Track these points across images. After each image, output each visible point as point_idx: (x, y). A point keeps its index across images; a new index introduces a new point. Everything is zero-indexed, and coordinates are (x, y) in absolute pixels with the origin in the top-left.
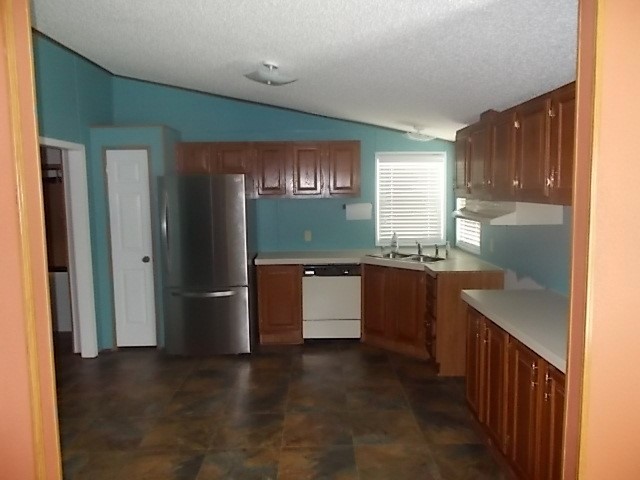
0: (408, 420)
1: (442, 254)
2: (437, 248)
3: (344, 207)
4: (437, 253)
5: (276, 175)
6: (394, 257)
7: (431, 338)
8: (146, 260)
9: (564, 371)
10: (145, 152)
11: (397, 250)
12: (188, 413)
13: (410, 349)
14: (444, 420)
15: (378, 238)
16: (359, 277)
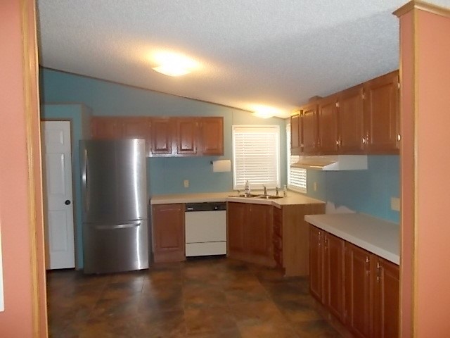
0: (271, 307)
1: (280, 194)
2: (277, 190)
3: (212, 163)
4: (277, 193)
5: (165, 141)
6: (248, 196)
7: (278, 250)
8: (67, 203)
9: (399, 264)
10: (69, 122)
11: (248, 192)
12: (111, 315)
13: (262, 261)
14: (296, 306)
15: (235, 184)
16: (225, 211)
